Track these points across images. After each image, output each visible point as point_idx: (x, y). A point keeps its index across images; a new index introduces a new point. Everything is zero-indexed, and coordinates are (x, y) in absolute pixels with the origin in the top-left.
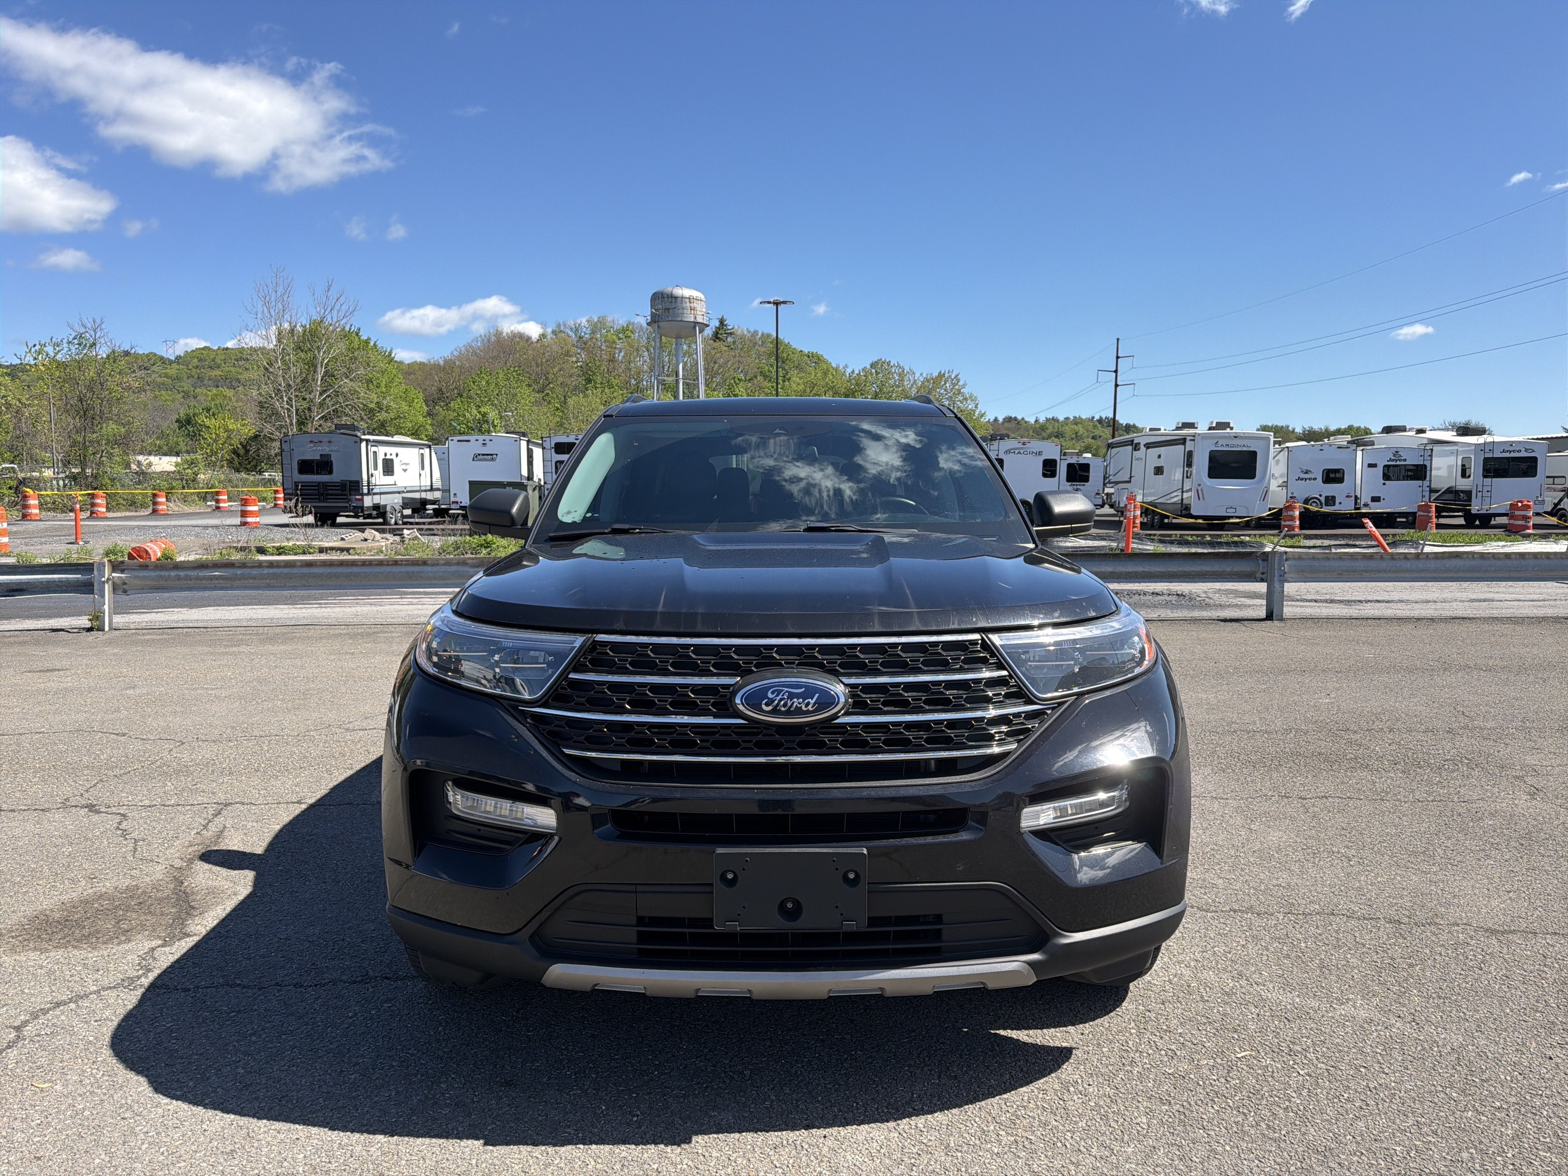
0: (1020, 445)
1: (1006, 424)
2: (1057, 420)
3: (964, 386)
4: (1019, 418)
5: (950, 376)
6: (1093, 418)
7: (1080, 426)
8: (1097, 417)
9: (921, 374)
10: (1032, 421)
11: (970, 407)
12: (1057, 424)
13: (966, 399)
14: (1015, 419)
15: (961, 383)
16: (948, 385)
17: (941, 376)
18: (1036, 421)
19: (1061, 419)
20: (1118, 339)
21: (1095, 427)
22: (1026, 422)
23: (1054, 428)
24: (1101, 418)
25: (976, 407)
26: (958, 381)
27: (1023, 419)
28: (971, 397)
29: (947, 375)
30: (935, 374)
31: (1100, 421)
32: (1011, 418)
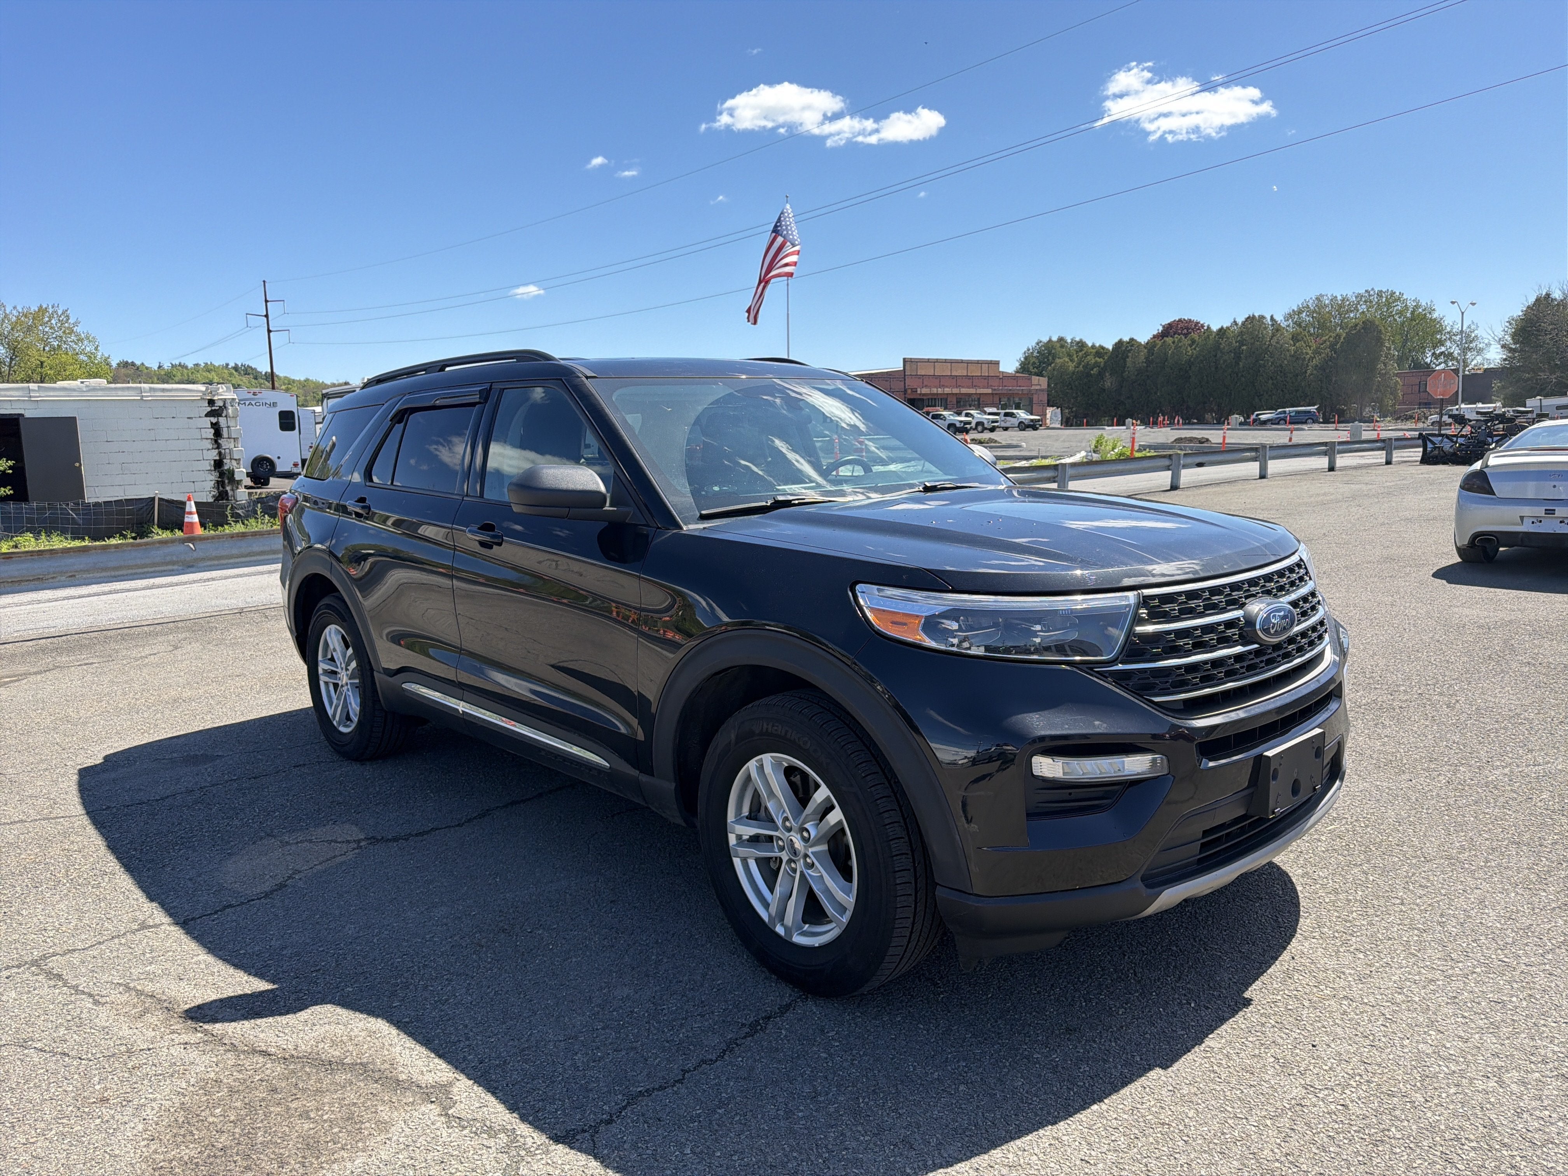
0: (251, 396)
1: (123, 370)
2: (184, 367)
3: (76, 324)
4: (138, 363)
5: (56, 312)
6: (227, 365)
7: (213, 373)
8: (232, 365)
9: (15, 308)
10: (155, 367)
11: (88, 349)
12: (185, 371)
13: (81, 340)
14: (133, 364)
15: (71, 321)
16: (53, 322)
17: (42, 310)
18: (160, 367)
19: (190, 365)
20: (264, 282)
21: (231, 374)
22: (147, 368)
23: (182, 375)
24: (236, 364)
25: (96, 349)
26: (68, 317)
27: (143, 364)
28: (87, 338)
29: (51, 310)
30: (34, 308)
31: (236, 368)
32: (127, 363)
